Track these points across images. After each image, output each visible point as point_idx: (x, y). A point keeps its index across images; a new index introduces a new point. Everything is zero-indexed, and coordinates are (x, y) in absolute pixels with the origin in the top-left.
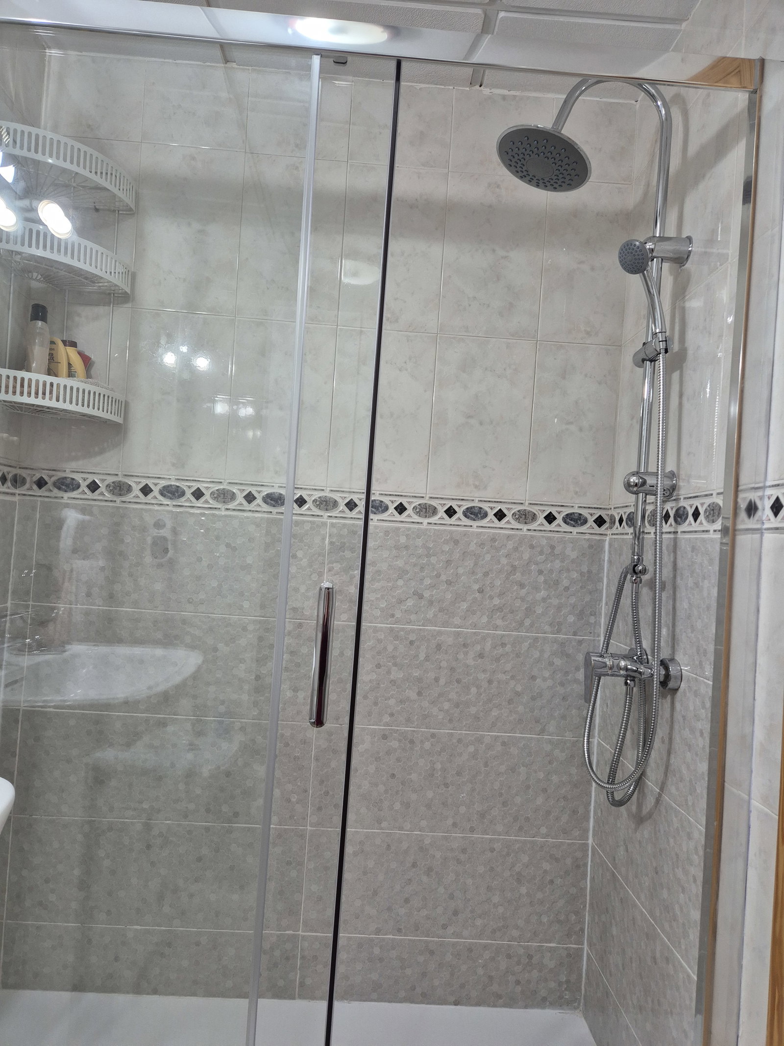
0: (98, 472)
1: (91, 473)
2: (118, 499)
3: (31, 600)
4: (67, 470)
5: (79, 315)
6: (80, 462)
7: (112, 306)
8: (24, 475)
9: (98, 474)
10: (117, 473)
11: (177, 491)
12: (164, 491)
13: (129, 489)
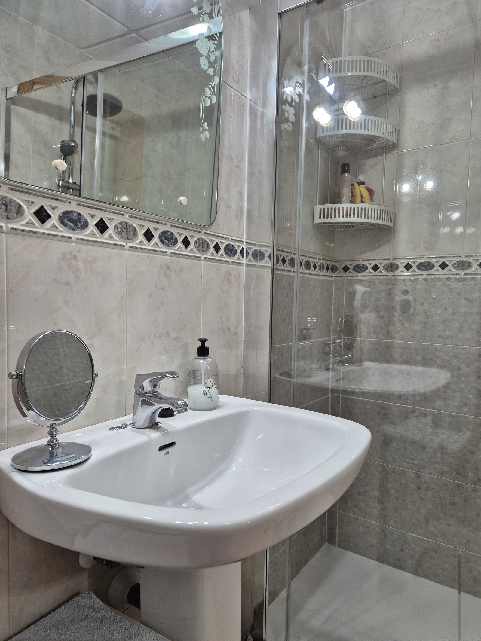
0: (378, 259)
1: (374, 260)
2: (390, 274)
3: (343, 335)
4: (360, 260)
5: (365, 165)
6: (367, 254)
7: (385, 154)
8: (337, 266)
9: (378, 260)
10: (389, 258)
11: (429, 265)
12: (420, 266)
13: (397, 267)
